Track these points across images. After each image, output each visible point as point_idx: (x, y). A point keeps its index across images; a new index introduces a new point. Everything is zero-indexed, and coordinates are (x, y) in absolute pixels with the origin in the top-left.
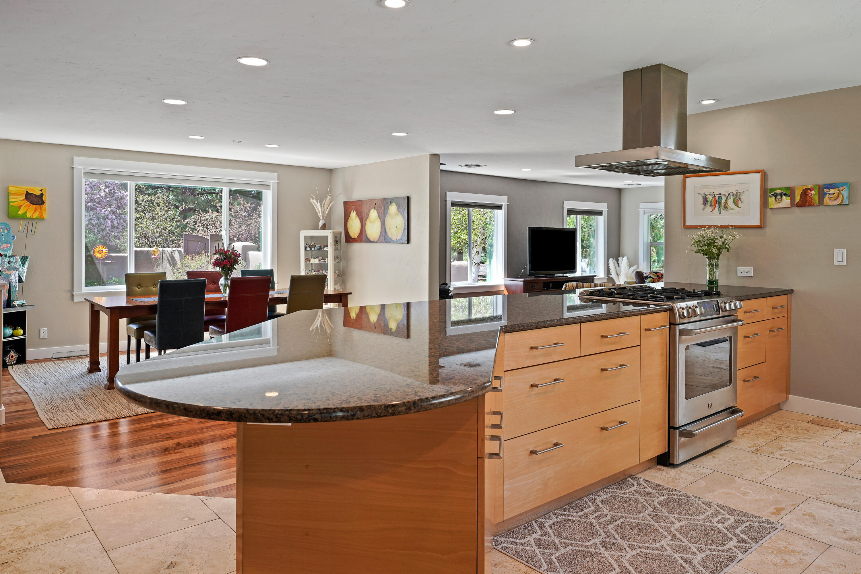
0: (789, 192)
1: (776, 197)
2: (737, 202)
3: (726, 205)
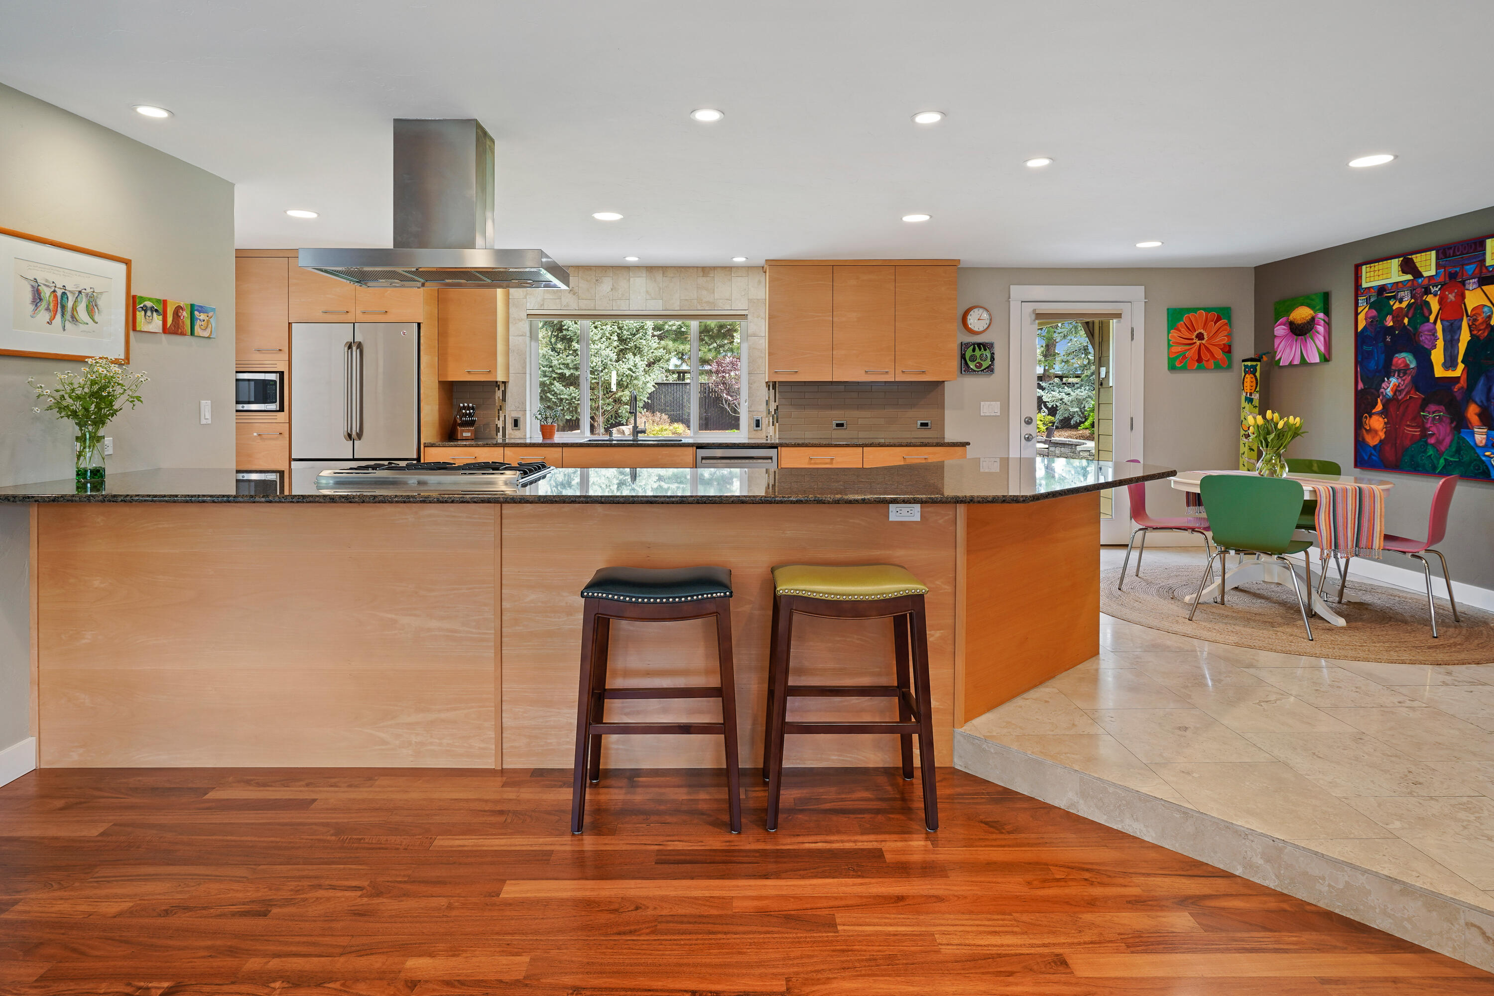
0: (162, 307)
1: (146, 312)
2: (92, 310)
3: (75, 313)
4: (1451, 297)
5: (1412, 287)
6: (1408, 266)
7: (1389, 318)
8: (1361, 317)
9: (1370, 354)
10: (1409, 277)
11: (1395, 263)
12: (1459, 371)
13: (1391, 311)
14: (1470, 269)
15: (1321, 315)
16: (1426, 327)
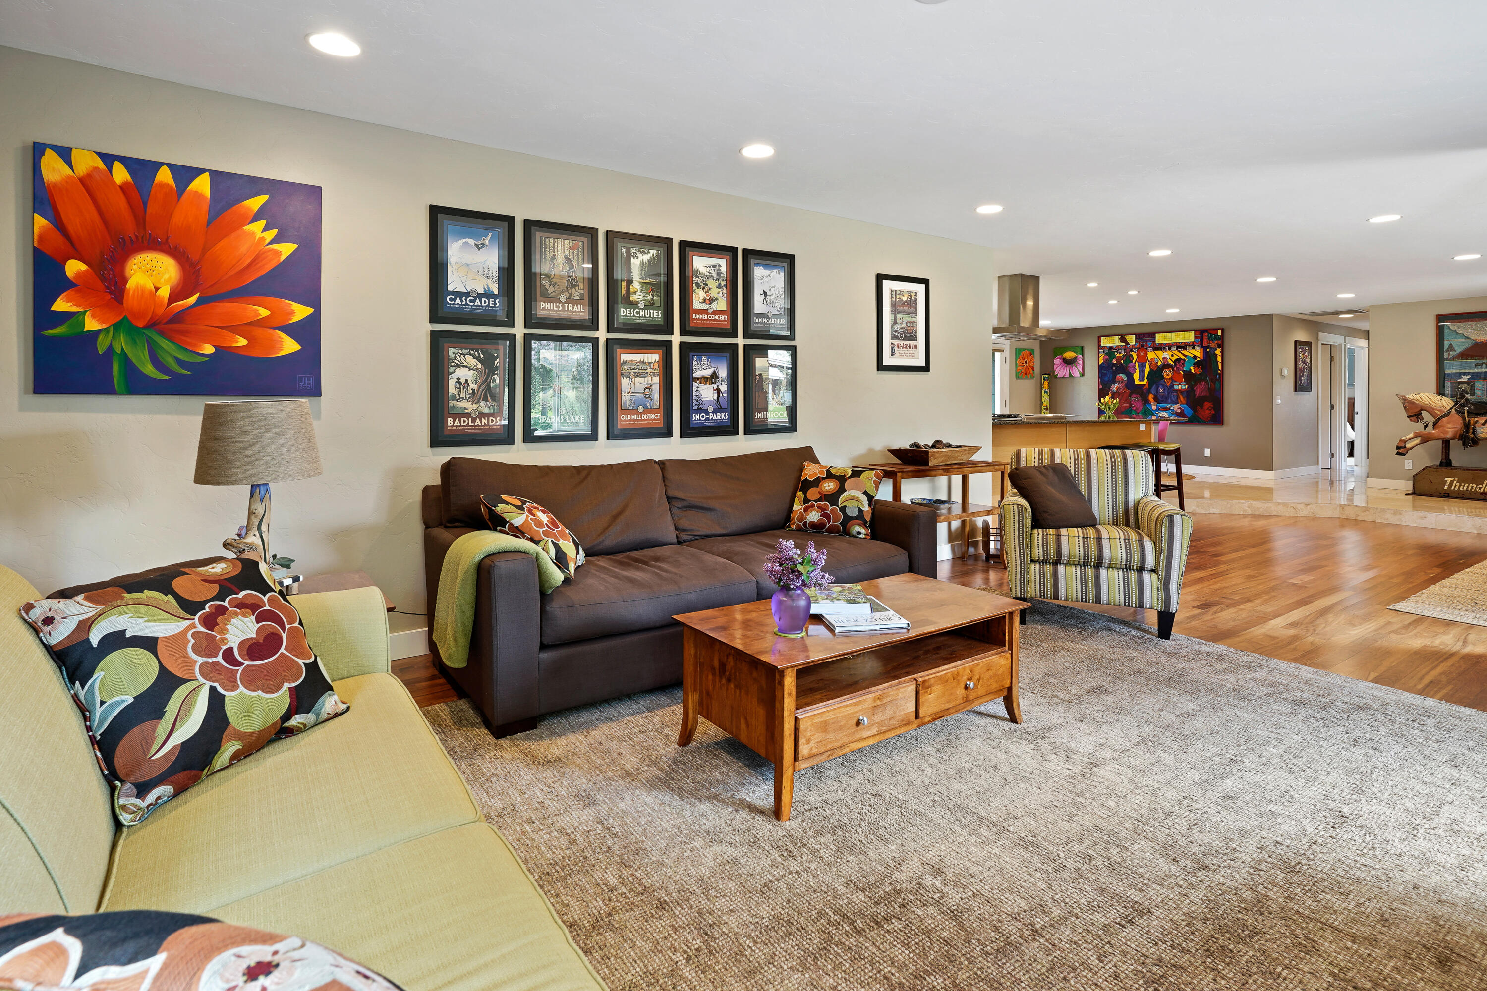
4: (1142, 354)
5: (1125, 349)
6: (1123, 340)
7: (1114, 360)
8: (1101, 359)
9: (1105, 374)
10: (1124, 344)
11: (1117, 338)
12: (1145, 382)
13: (1115, 357)
14: (1149, 344)
15: (1081, 356)
16: (1131, 364)
